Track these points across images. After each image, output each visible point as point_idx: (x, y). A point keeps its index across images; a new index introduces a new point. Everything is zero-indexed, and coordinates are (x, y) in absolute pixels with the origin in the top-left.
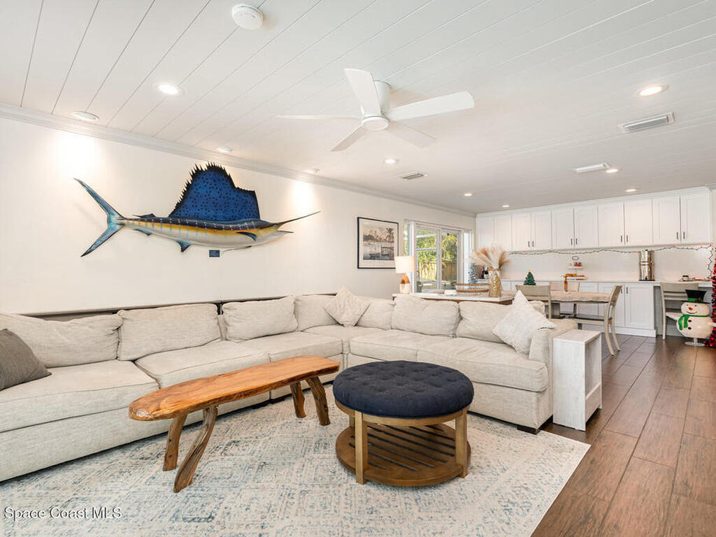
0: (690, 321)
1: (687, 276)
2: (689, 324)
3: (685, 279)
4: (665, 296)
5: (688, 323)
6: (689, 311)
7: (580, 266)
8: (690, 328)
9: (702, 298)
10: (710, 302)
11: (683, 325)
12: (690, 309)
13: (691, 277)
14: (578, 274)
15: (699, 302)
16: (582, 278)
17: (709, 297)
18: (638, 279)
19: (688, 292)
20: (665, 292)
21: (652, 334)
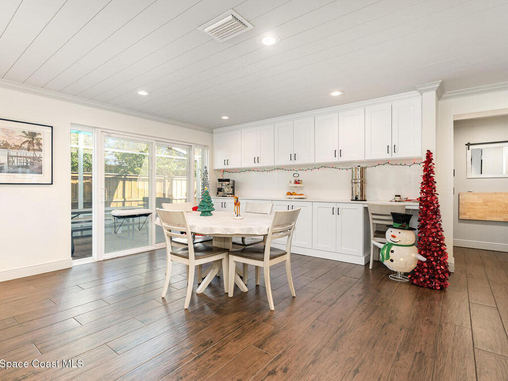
0: (392, 252)
1: (399, 196)
2: (392, 256)
3: (398, 199)
4: (374, 219)
5: (391, 254)
6: (393, 239)
7: (299, 183)
8: (392, 261)
9: (408, 223)
10: (416, 227)
11: (385, 256)
12: (394, 237)
13: (403, 197)
14: (298, 193)
15: (403, 228)
16: (302, 197)
17: (415, 222)
18: (351, 199)
19: (393, 215)
20: (373, 214)
21: (361, 261)
